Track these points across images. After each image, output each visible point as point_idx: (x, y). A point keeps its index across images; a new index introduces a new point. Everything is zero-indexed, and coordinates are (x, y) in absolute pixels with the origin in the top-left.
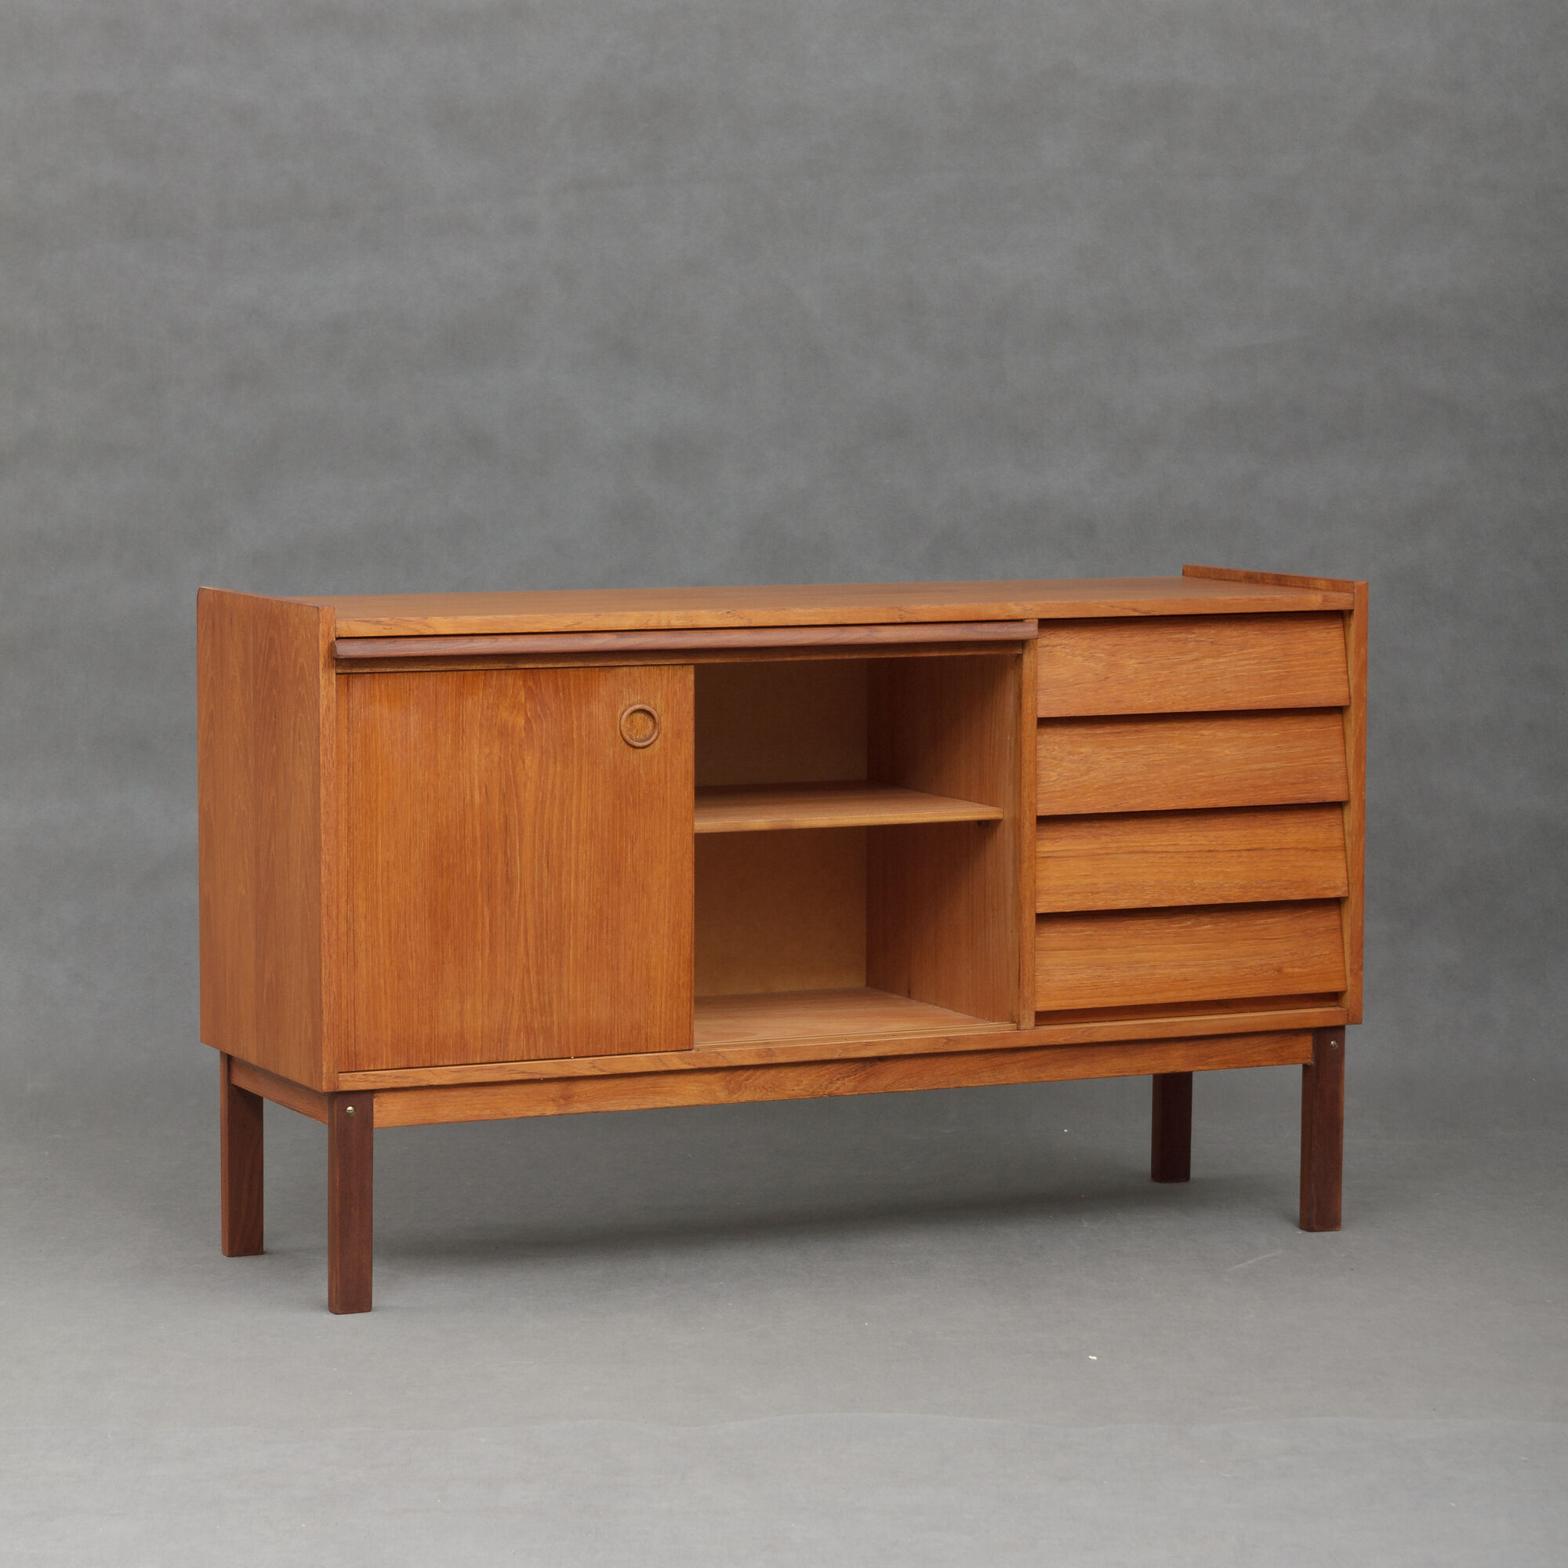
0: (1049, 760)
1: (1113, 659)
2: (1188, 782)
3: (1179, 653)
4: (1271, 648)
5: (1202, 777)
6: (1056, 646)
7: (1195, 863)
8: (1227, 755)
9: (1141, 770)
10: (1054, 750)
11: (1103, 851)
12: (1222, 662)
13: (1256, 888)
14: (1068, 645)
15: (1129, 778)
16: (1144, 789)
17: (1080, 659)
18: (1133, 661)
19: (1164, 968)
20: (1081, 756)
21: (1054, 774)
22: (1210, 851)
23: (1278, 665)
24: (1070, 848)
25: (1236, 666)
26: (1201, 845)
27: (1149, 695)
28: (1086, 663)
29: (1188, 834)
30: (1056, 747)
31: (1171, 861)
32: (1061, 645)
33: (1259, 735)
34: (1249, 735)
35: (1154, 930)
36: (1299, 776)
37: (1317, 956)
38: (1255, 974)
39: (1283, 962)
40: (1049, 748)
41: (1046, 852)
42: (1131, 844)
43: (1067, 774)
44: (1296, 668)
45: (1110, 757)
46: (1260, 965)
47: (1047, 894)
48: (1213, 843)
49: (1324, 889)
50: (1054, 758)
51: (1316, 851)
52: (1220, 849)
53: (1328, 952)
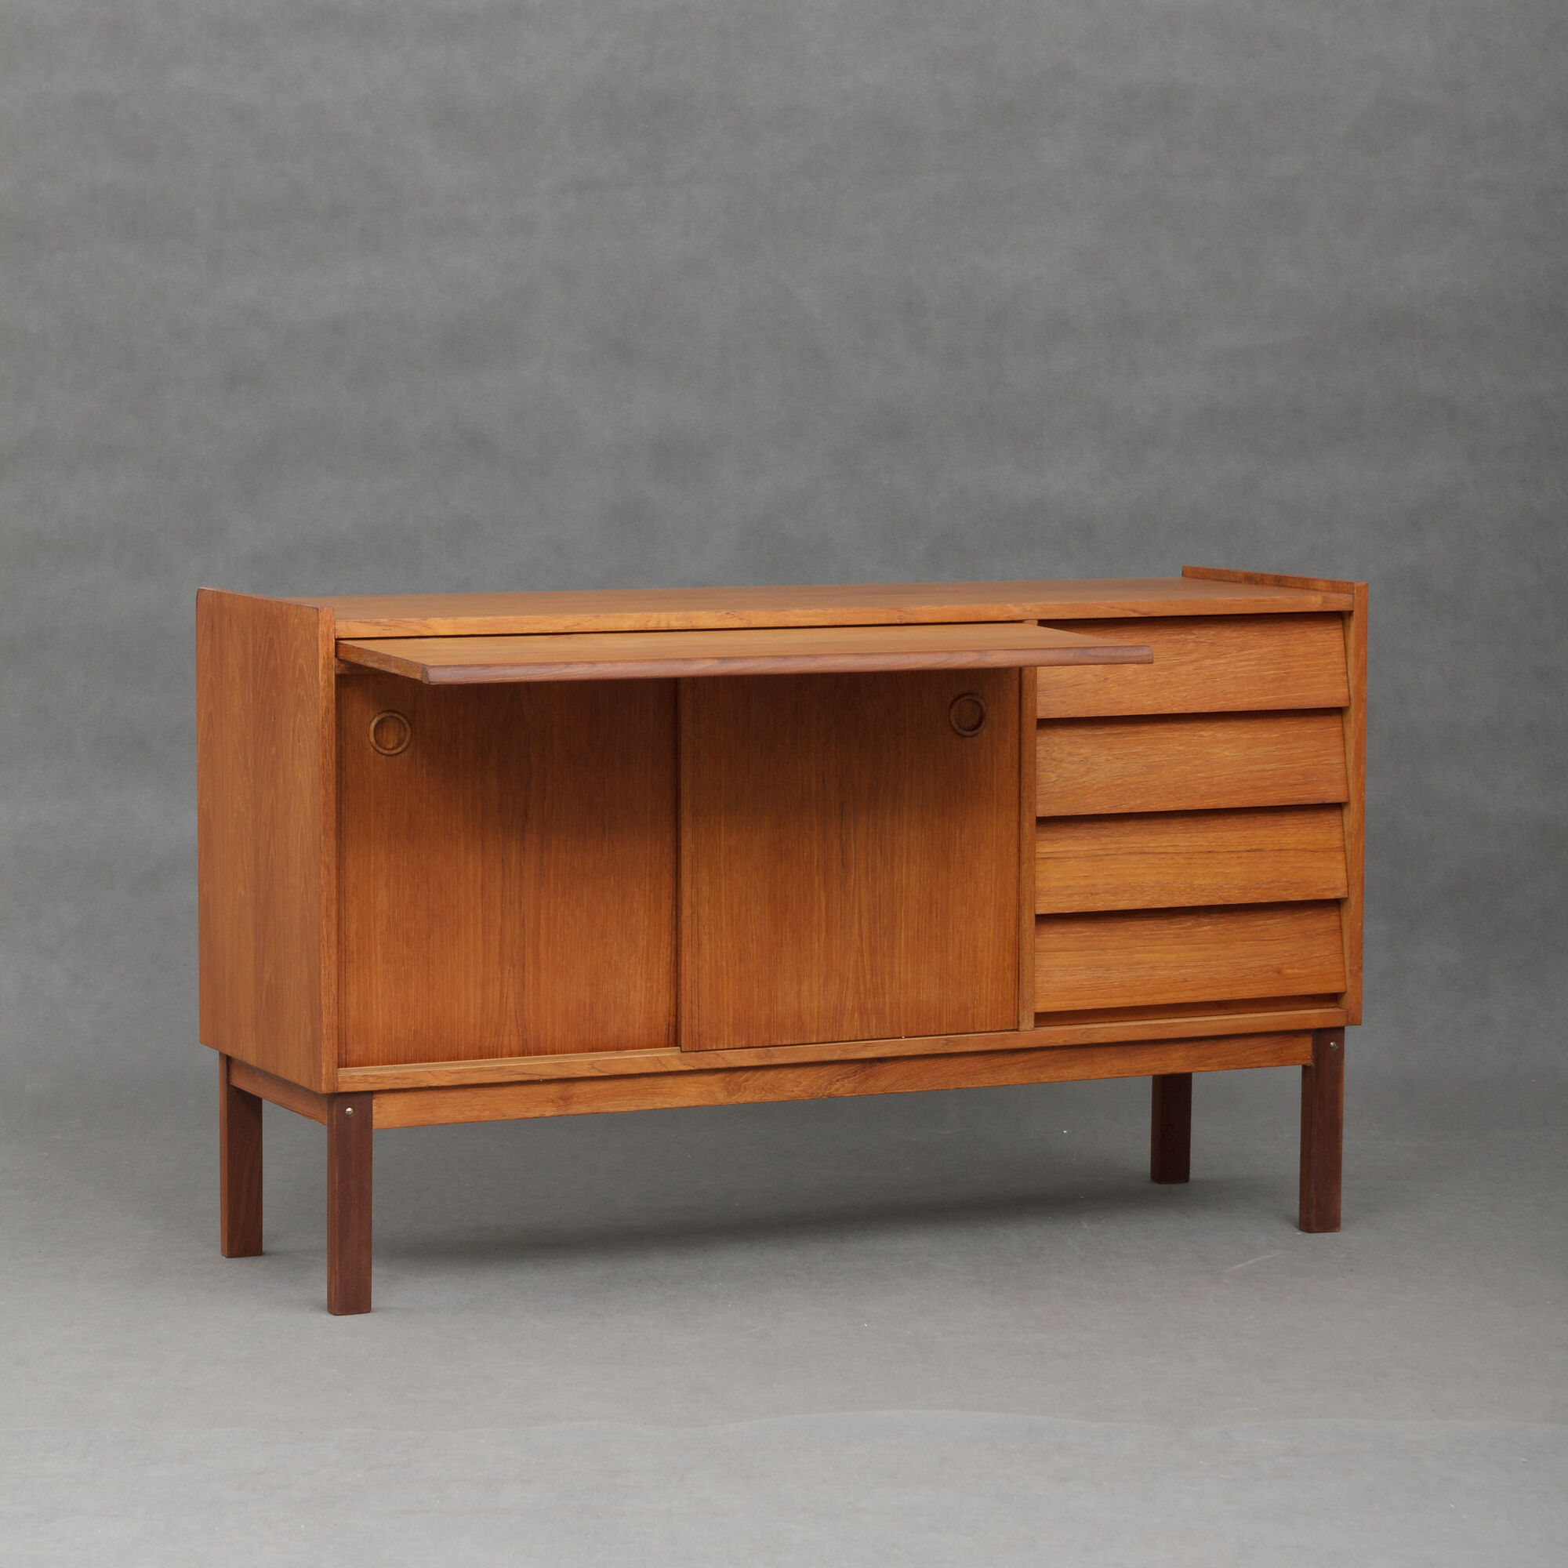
0: (1048, 761)
2: (1188, 783)
3: (1178, 654)
5: (1202, 778)
7: (1195, 864)
8: (1227, 756)
9: (1140, 771)
10: (1054, 751)
11: (1103, 852)
12: (1222, 663)
13: (1255, 888)
15: (1129, 780)
16: (1143, 790)
19: (1164, 970)
20: (1081, 757)
21: (1054, 775)
22: (1209, 852)
23: (1278, 666)
24: (1070, 849)
25: (1235, 667)
26: (1200, 846)
27: (1147, 696)
29: (1188, 835)
30: (1056, 748)
31: (1170, 862)
33: (1258, 736)
34: (1249, 736)
35: (1153, 930)
36: (1299, 777)
37: (1316, 957)
38: (1254, 976)
39: (1283, 963)
40: (1048, 749)
41: (1045, 853)
42: (1131, 845)
43: (1066, 775)
44: (1296, 670)
45: (1110, 758)
46: (1259, 966)
47: (1047, 895)
48: (1213, 844)
49: (1323, 890)
50: (1054, 760)
51: (1316, 852)
52: (1220, 850)
53: (1327, 953)
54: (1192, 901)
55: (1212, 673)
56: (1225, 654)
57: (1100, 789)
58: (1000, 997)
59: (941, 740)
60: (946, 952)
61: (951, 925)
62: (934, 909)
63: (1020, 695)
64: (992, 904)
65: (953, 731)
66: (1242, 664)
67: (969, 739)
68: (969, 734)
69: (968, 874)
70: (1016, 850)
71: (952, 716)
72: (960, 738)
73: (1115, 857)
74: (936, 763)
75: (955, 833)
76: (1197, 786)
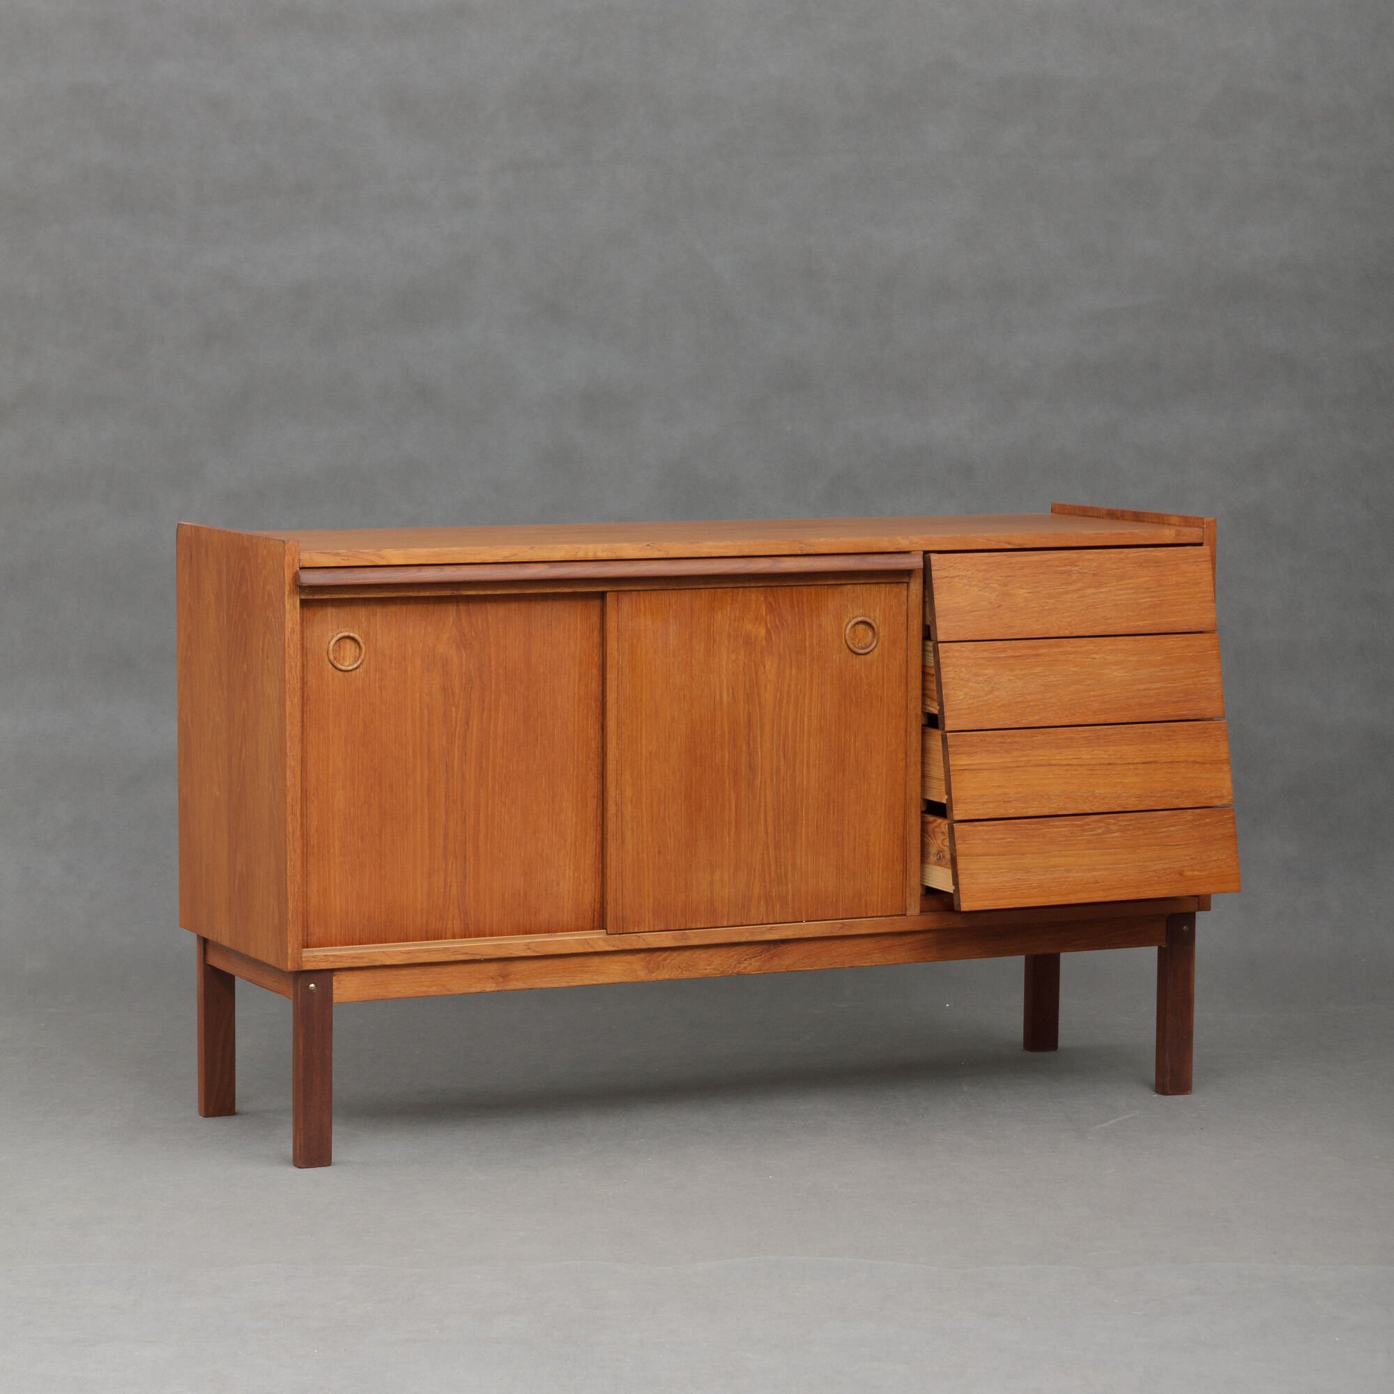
0: (957, 681)
1: (1005, 588)
2: (1081, 701)
3: (1064, 584)
4: (1148, 579)
5: (1094, 696)
6: (955, 577)
7: (1096, 774)
8: (1116, 677)
9: (1038, 690)
10: (961, 672)
11: (1014, 764)
12: (1103, 592)
13: (1151, 797)
14: (965, 576)
15: (1029, 698)
16: (1041, 707)
17: (976, 589)
18: (1022, 591)
19: (1078, 872)
20: (985, 677)
22: (1110, 764)
23: (1152, 594)
24: (984, 761)
25: (1115, 596)
26: (1101, 758)
27: (1037, 621)
28: (982, 593)
29: (1090, 749)
30: (963, 669)
31: (1074, 773)
32: (958, 576)
33: (1145, 659)
34: (1136, 659)
35: (1068, 836)
36: (1181, 695)
37: (1214, 860)
38: (1159, 877)
39: (1184, 866)
40: (957, 669)
41: (962, 765)
42: (1039, 758)
43: (973, 694)
44: (1169, 597)
45: (1011, 678)
46: (1164, 869)
47: (964, 803)
48: (1113, 757)
49: (1211, 798)
50: (962, 680)
51: (1204, 764)
52: (1119, 762)
53: (1224, 857)
54: (1093, 808)
55: (1095, 600)
56: (1106, 584)
57: (1003, 706)
58: (890, 886)
59: (838, 659)
60: (842, 845)
61: (846, 822)
62: (831, 807)
63: (907, 617)
64: (883, 803)
65: (848, 650)
66: (1120, 592)
67: (863, 657)
68: (862, 651)
69: (862, 776)
70: (904, 755)
71: (847, 638)
72: (855, 656)
73: (1025, 768)
74: (833, 678)
75: (850, 739)
76: (1090, 703)
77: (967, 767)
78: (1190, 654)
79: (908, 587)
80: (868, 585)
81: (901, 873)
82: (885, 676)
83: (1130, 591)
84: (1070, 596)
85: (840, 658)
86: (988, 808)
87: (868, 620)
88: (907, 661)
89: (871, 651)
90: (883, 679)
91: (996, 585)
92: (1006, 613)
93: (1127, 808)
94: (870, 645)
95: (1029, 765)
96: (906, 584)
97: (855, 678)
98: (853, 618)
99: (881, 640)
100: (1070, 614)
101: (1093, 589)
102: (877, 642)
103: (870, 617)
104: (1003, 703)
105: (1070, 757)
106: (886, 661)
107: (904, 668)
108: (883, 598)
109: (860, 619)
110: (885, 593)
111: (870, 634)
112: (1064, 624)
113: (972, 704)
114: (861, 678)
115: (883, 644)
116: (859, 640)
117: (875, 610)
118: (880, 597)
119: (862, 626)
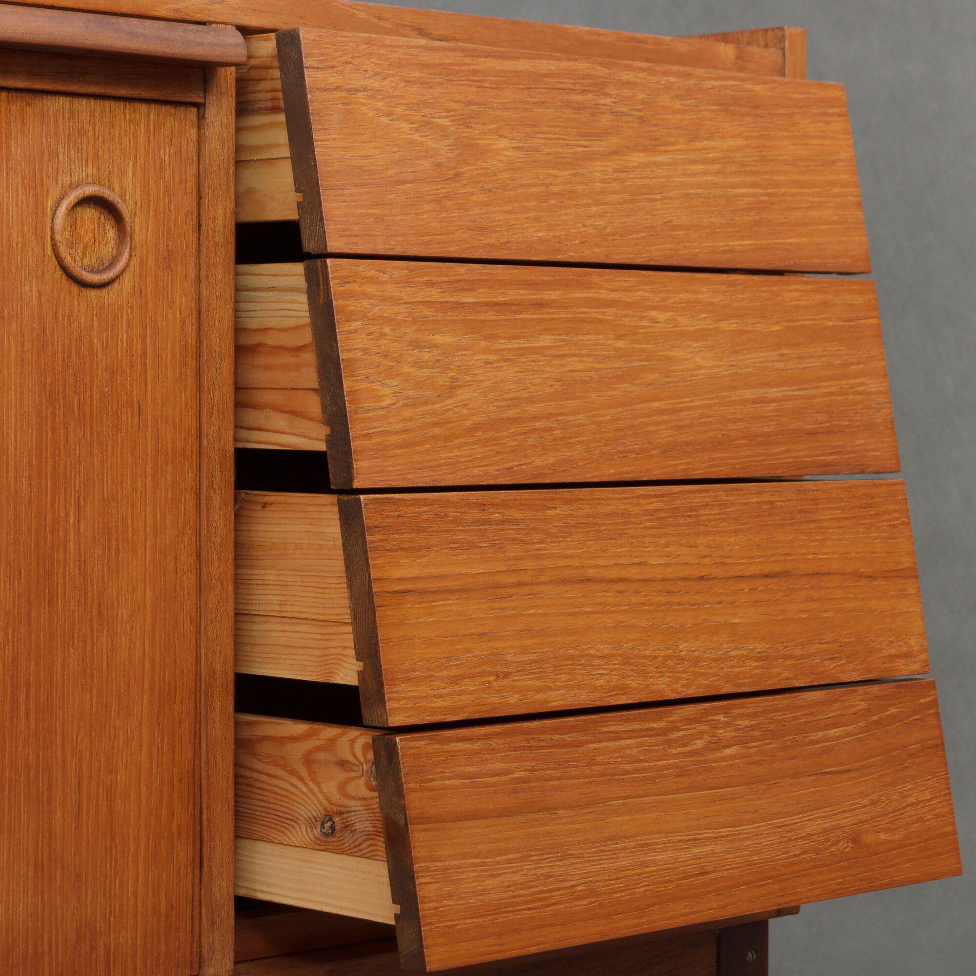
0: (376, 359)
1: (467, 132)
2: (637, 422)
3: (584, 135)
4: (741, 142)
5: (661, 412)
6: (356, 90)
7: (679, 604)
8: (700, 367)
9: (549, 390)
10: (382, 335)
11: (511, 579)
12: (661, 164)
13: (786, 658)
14: (379, 91)
15: (531, 409)
16: (558, 433)
17: (405, 126)
18: (503, 143)
19: (665, 850)
20: (435, 353)
21: (386, 391)
22: (702, 578)
23: (754, 179)
24: (446, 570)
25: (685, 174)
26: (685, 564)
27: (537, 219)
28: (417, 136)
29: (663, 541)
30: (387, 330)
31: (634, 599)
32: (364, 89)
33: (749, 328)
34: (733, 327)
35: (639, 761)
36: (821, 417)
37: (912, 804)
38: (817, 851)
39: (861, 822)
40: (372, 329)
41: (400, 580)
42: (562, 563)
43: (411, 393)
44: (783, 190)
45: (491, 357)
46: (825, 831)
47: (410, 680)
48: (706, 561)
49: (893, 658)
50: (386, 356)
51: (875, 578)
52: (718, 572)
53: (927, 795)
54: (678, 686)
55: (646, 181)
56: (666, 144)
57: (477, 427)
58: (163, 903)
59: (34, 294)
60: (49, 802)
61: (59, 739)
62: (22, 699)
63: (200, 197)
64: (147, 686)
65: (59, 273)
66: (695, 167)
67: (94, 293)
68: (96, 278)
69: (95, 613)
70: (193, 558)
71: (58, 238)
72: (75, 288)
73: (537, 588)
74: (23, 346)
75: (67, 515)
76: (653, 428)
77: (410, 586)
78: (830, 324)
79: (201, 118)
80: (107, 103)
81: (190, 869)
82: (149, 350)
83: (713, 168)
84: (598, 165)
85: (40, 294)
86: (462, 692)
87: (107, 194)
88: (199, 312)
89: (117, 277)
90: (145, 354)
91: (445, 122)
92: (473, 194)
93: (742, 685)
94: (112, 264)
95: (543, 579)
96: (194, 110)
97: (78, 349)
98: (73, 187)
99: (138, 252)
100: (602, 208)
101: (642, 154)
102: (131, 256)
103: (111, 188)
104: (476, 419)
105: (623, 561)
106: (150, 306)
107: (191, 329)
108: (142, 139)
109: (89, 190)
110: (147, 129)
111: (111, 234)
112: (592, 231)
113: (411, 419)
114: (92, 348)
115: (142, 263)
116: (85, 248)
117: (123, 172)
118: (135, 137)
119: (90, 213)
